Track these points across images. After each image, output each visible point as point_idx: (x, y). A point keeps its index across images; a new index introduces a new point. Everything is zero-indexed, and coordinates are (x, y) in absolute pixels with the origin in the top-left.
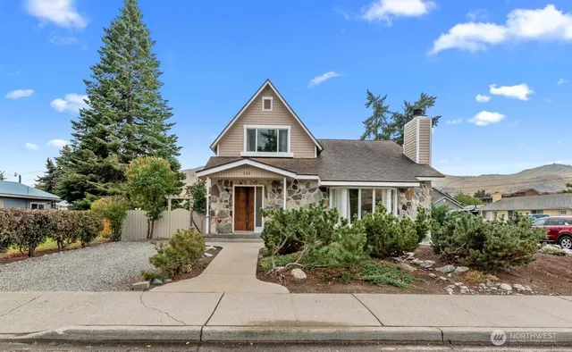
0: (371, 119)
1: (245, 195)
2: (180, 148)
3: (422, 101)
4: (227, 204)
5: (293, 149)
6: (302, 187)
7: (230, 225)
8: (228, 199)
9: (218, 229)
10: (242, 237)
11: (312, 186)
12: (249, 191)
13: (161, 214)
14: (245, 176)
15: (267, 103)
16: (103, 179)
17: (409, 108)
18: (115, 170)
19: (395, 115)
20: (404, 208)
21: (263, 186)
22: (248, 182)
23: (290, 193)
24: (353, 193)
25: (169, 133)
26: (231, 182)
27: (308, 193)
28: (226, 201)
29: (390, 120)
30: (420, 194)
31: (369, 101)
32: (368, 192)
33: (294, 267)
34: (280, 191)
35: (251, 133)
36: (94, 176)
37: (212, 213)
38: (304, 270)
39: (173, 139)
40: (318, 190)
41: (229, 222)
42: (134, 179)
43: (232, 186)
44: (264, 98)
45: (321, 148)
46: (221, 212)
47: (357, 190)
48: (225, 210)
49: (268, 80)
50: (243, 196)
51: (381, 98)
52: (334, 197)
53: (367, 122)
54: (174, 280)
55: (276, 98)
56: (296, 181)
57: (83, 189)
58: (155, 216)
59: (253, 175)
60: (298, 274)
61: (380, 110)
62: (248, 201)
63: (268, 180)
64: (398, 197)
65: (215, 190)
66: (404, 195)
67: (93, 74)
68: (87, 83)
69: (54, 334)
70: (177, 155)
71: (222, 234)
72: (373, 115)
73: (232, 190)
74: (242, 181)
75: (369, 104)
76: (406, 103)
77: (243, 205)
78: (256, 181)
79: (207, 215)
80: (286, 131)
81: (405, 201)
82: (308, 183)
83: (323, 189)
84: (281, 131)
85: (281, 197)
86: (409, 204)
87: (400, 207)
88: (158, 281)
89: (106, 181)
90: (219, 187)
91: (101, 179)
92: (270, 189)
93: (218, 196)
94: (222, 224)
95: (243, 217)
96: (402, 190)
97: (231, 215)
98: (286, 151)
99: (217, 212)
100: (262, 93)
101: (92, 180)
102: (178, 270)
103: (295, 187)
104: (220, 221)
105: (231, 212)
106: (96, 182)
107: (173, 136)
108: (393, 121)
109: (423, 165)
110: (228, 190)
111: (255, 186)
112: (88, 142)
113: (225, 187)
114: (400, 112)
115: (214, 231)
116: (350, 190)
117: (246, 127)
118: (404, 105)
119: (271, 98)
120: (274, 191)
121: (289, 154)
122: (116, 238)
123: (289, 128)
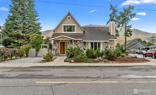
0: (112, 14)
1: (63, 44)
2: (41, 27)
3: (129, 8)
4: (58, 47)
5: (77, 31)
6: (78, 42)
7: (59, 52)
8: (58, 45)
9: (55, 54)
10: (62, 55)
11: (81, 42)
12: (64, 43)
13: (39, 50)
14: (63, 39)
15: (69, 18)
16: (16, 39)
17: (125, 10)
18: (21, 36)
19: (120, 13)
20: (106, 47)
21: (68, 42)
22: (64, 41)
23: (75, 43)
24: (92, 43)
25: (38, 22)
26: (59, 41)
27: (80, 43)
28: (58, 46)
29: (118, 14)
30: (111, 44)
31: (111, 8)
32: (96, 43)
33: (72, 60)
34: (72, 43)
35: (64, 27)
36: (13, 37)
37: (54, 49)
38: (74, 60)
39: (39, 24)
40: (83, 43)
41: (58, 52)
42: (32, 40)
43: (59, 42)
44: (68, 17)
45: (84, 31)
46: (56, 49)
47: (93, 43)
48: (57, 48)
49: (69, 12)
50: (62, 44)
51: (115, 7)
52: (87, 44)
53: (110, 16)
54: (48, 62)
55: (71, 16)
56: (77, 40)
57: (10, 42)
58: (38, 50)
59: (65, 39)
60: (72, 61)
61: (114, 11)
62: (64, 46)
63: (69, 40)
64: (105, 44)
65: (55, 43)
66: (106, 44)
67: (12, 3)
68: (10, 6)
69: (33, 66)
70: (40, 29)
71: (57, 55)
72: (112, 13)
73: (59, 43)
74: (62, 40)
75: (111, 9)
76: (124, 8)
77: (62, 47)
78: (66, 40)
79: (53, 50)
80: (75, 26)
81: (107, 45)
82: (80, 41)
83: (84, 42)
84: (73, 26)
85: (72, 45)
86: (108, 46)
87: (105, 47)
88: (45, 62)
89: (18, 39)
90: (56, 42)
91: (16, 38)
92: (69, 43)
93: (55, 44)
94: (57, 52)
95: (62, 50)
96: (106, 42)
97: (59, 50)
98: (75, 31)
99: (55, 49)
100: (68, 15)
101: (13, 39)
102: (48, 60)
103: (76, 42)
104: (56, 51)
105: (59, 49)
106: (14, 39)
107: (39, 23)
108: (120, 15)
109: (113, 35)
110: (58, 43)
111: (66, 42)
112: (11, 26)
113: (57, 42)
114: (122, 12)
115: (54, 54)
116: (91, 43)
117: (63, 25)
118: (123, 9)
119: (70, 17)
120: (71, 43)
121: (75, 32)
122: (27, 56)
123: (75, 25)
